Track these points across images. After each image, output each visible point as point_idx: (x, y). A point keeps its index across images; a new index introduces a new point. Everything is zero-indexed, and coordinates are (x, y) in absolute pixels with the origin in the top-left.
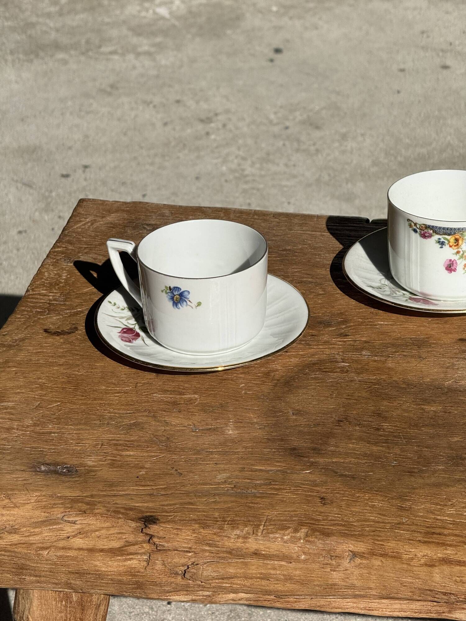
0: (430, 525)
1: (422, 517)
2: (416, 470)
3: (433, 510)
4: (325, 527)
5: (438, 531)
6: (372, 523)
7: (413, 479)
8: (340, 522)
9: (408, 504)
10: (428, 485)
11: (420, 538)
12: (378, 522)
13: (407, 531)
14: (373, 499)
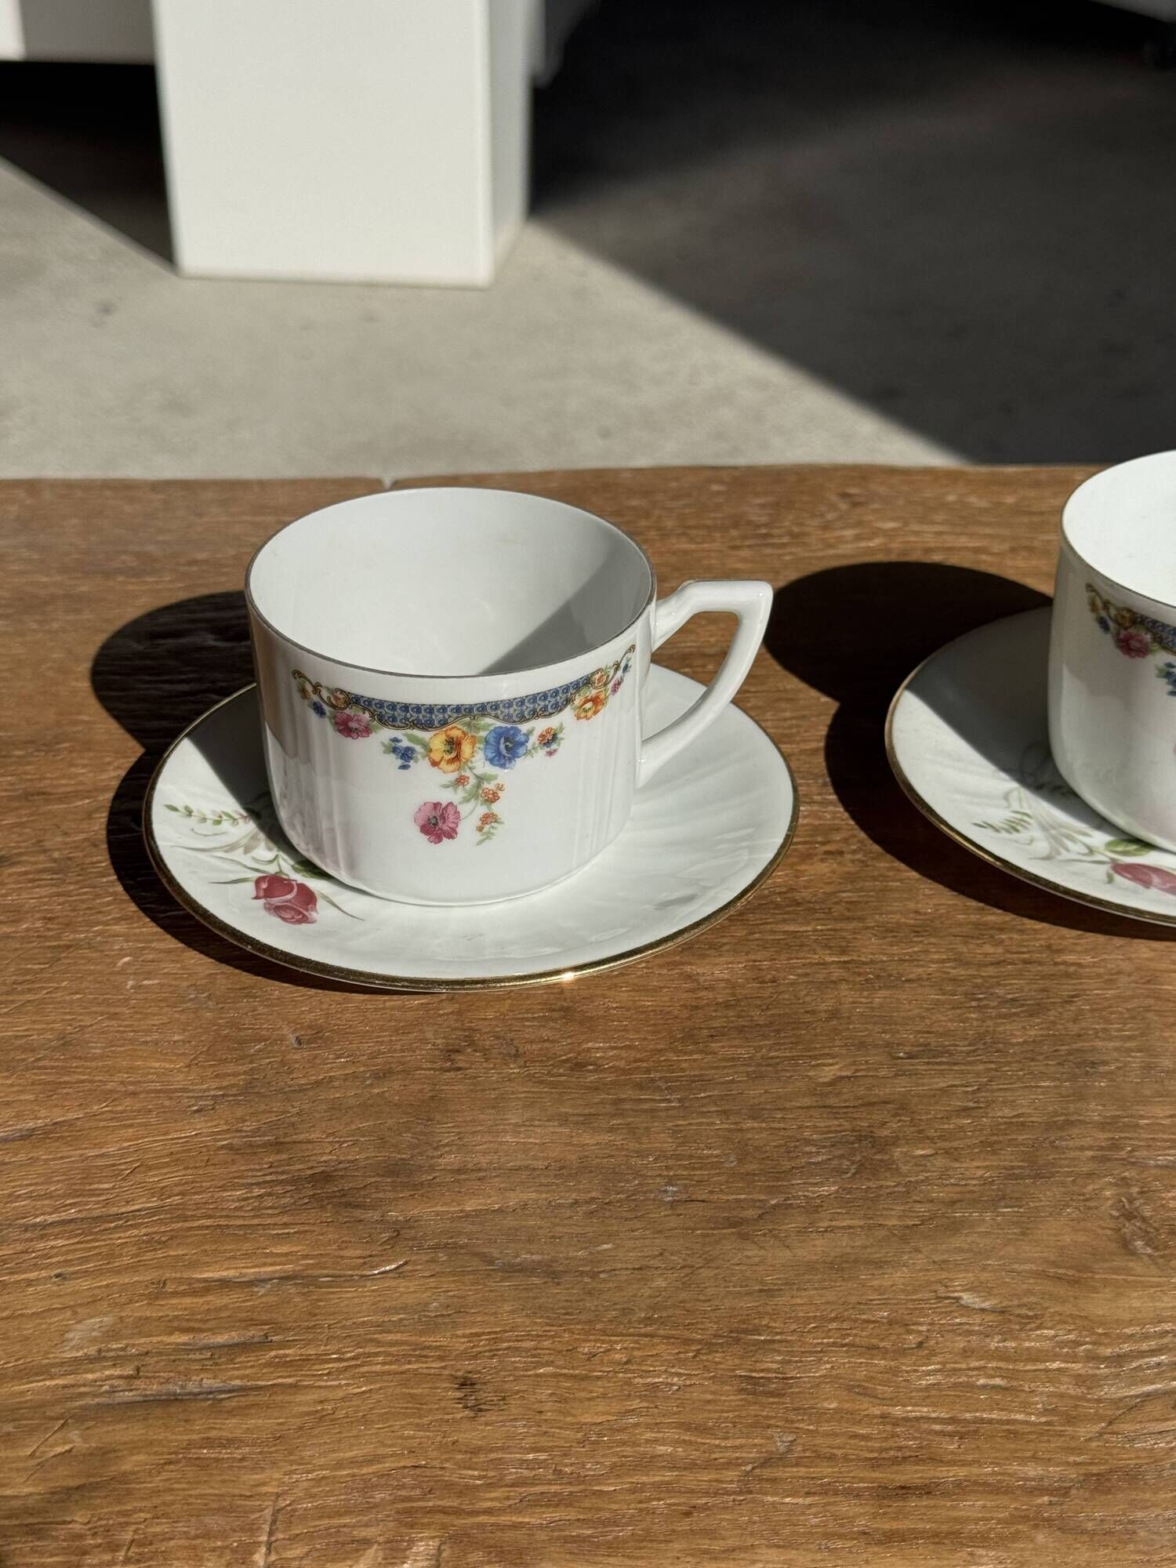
0: (882, 1450)
1: (840, 1415)
2: (751, 1213)
3: (870, 1379)
4: (504, 1519)
5: (912, 1474)
6: (669, 1475)
7: (753, 1252)
8: (553, 1489)
9: (771, 1362)
10: (811, 1267)
11: (861, 1523)
12: (692, 1466)
13: (808, 1494)
14: (644, 1360)
